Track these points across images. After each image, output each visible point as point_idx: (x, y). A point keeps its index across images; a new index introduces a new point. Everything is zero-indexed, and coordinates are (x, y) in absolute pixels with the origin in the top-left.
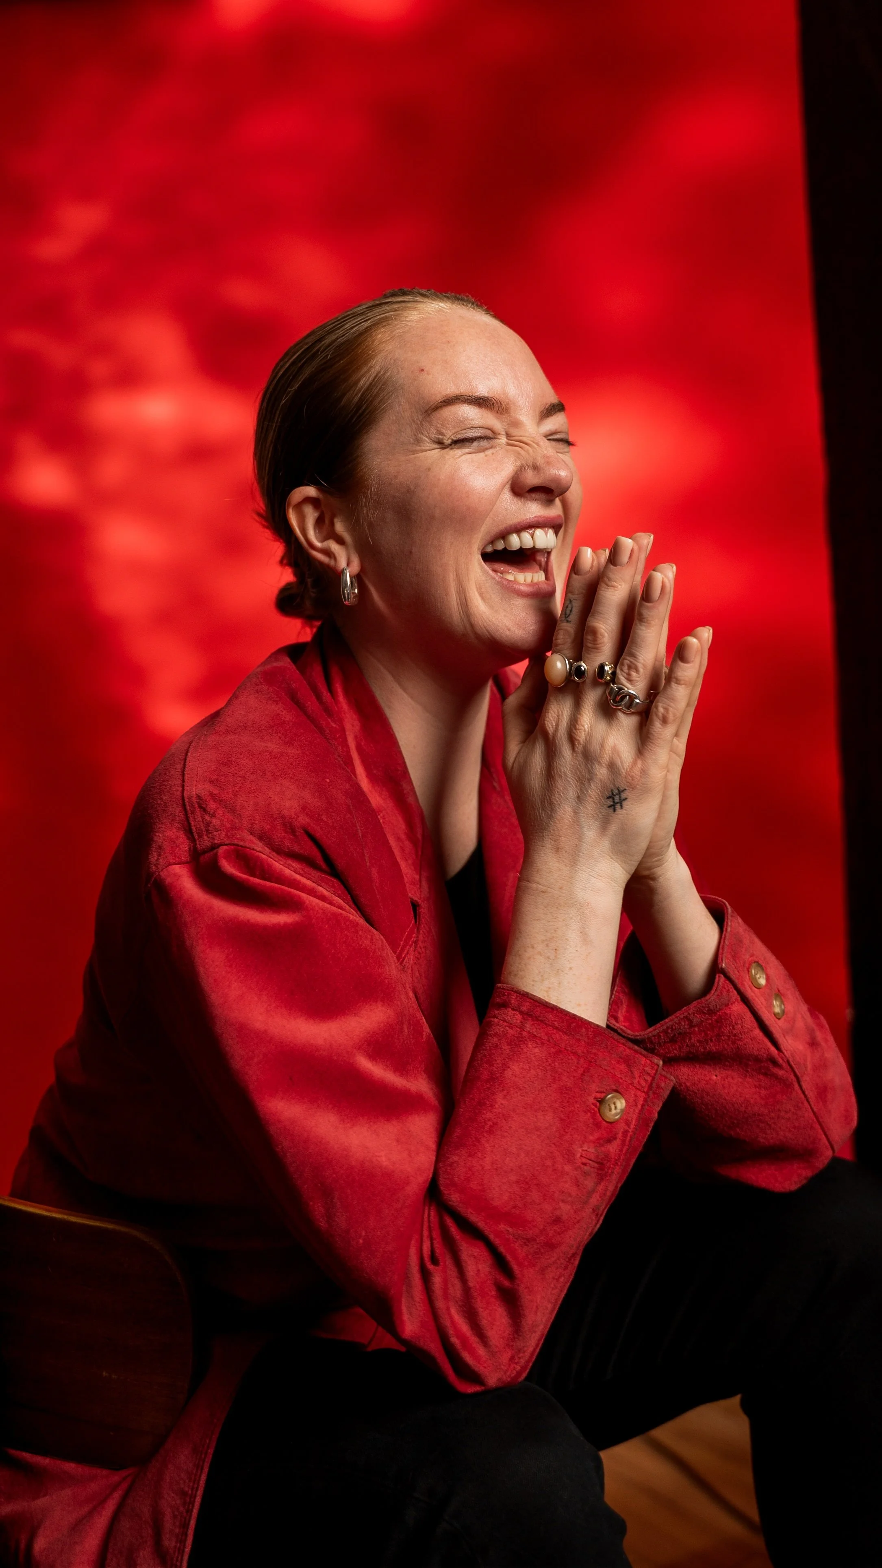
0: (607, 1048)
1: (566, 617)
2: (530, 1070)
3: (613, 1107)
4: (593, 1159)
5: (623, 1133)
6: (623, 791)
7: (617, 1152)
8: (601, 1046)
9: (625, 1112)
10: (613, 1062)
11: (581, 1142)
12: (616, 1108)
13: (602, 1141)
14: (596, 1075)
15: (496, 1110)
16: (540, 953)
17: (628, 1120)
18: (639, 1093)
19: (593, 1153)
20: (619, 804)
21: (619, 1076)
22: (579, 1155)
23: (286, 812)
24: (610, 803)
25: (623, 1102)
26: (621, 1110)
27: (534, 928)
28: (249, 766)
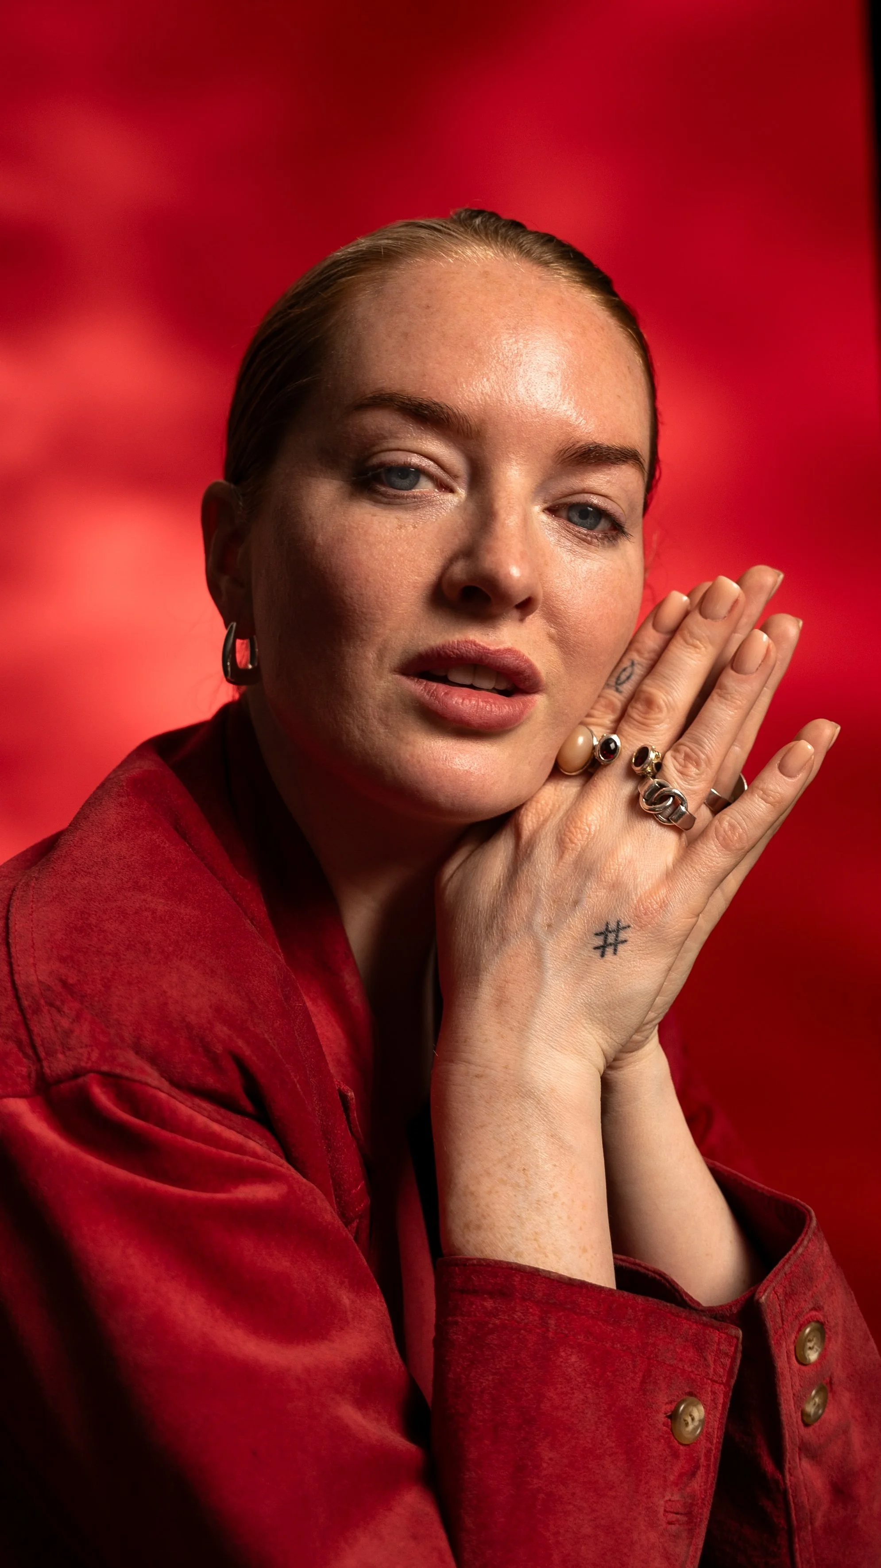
0: (667, 1331)
1: (617, 683)
2: (573, 1393)
3: (689, 1419)
4: (681, 1511)
5: (706, 1455)
6: (624, 928)
7: (702, 1488)
8: (659, 1331)
9: (704, 1422)
10: (677, 1350)
11: (661, 1489)
12: (693, 1419)
13: (685, 1479)
14: (661, 1378)
15: (545, 1472)
16: (503, 1182)
17: (709, 1434)
18: (716, 1386)
19: (678, 1501)
20: (612, 947)
21: (690, 1370)
22: (662, 1510)
23: (192, 1018)
24: (599, 941)
25: (702, 1408)
26: (700, 1421)
27: (480, 1143)
28: (121, 935)
